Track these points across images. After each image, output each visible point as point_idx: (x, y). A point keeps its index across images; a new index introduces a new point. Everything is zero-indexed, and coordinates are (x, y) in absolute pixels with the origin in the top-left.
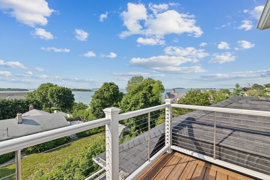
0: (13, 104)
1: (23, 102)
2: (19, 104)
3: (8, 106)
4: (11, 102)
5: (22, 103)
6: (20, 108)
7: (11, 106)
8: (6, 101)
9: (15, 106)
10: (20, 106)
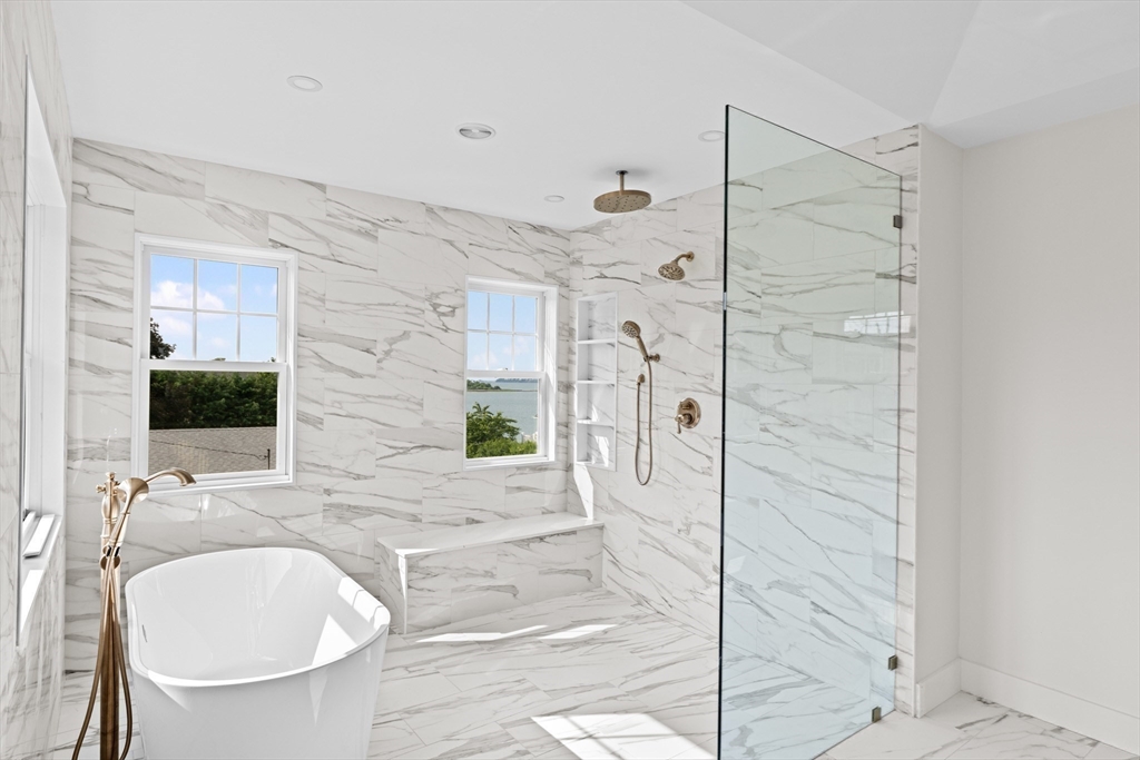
0: (230, 393)
1: (264, 390)
2: (250, 395)
3: (218, 402)
4: (223, 387)
5: (259, 393)
6: (255, 412)
7: (226, 403)
8: (206, 381)
9: (237, 405)
10: (256, 405)
